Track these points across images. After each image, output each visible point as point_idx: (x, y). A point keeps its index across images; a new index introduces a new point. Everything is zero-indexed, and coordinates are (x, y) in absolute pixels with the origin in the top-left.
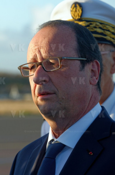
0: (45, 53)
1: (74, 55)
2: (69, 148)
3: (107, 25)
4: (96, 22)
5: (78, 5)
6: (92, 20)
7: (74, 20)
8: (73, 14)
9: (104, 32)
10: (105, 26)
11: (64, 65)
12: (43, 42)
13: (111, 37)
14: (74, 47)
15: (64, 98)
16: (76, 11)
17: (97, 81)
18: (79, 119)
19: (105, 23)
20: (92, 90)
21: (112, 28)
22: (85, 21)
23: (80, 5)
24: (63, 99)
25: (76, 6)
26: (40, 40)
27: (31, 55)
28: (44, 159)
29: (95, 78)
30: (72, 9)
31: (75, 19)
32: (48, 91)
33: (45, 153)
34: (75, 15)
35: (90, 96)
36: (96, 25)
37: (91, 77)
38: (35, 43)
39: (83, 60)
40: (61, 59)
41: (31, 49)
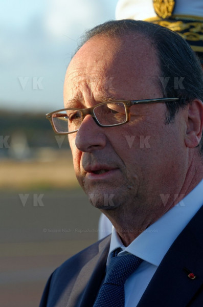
0: (99, 90)
1: (155, 94)
2: (149, 265)
4: (202, 22)
6: (194, 19)
7: (158, 19)
8: (157, 7)
11: (135, 114)
12: (95, 69)
14: (154, 77)
15: (136, 176)
16: (163, 1)
18: (168, 211)
20: (190, 155)
22: (181, 22)
24: (134, 179)
26: (89, 65)
27: (71, 91)
29: (194, 134)
31: (161, 18)
32: (105, 164)
34: (162, 9)
35: (186, 170)
36: (202, 28)
37: (188, 133)
38: (78, 70)
39: (171, 102)
40: (130, 105)
41: (72, 80)
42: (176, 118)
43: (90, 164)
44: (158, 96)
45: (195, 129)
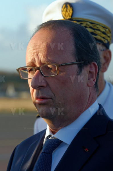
0: (43, 57)
3: (97, 24)
4: (87, 21)
5: (68, 6)
8: (64, 14)
9: (95, 31)
10: (95, 26)
12: (42, 46)
13: (101, 37)
14: (72, 51)
16: (67, 11)
17: (94, 83)
19: (96, 23)
21: (102, 28)
22: (76, 21)
23: (71, 5)
24: (59, 104)
25: (66, 7)
26: (38, 44)
27: (29, 57)
28: (40, 154)
29: (92, 80)
30: (63, 9)
31: (66, 19)
33: (42, 148)
34: (66, 15)
36: (87, 24)
37: (89, 79)
38: (33, 47)
39: (80, 64)
40: (59, 66)
41: (30, 51)
42: (82, 72)
43: (38, 95)
44: (73, 61)
45: (92, 77)
